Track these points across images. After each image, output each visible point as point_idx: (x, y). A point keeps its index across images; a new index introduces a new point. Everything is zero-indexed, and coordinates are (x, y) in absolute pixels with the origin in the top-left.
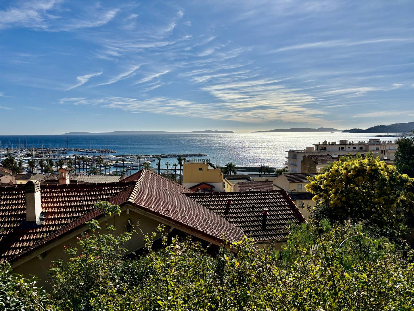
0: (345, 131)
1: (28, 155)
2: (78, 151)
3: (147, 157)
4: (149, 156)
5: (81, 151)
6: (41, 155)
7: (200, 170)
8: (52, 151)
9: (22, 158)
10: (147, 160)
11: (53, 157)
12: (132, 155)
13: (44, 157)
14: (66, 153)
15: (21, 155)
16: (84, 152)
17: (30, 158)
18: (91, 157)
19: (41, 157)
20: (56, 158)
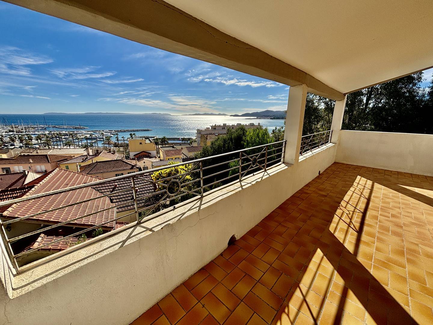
0: (231, 116)
1: (10, 131)
2: (57, 127)
3: (110, 132)
4: (112, 131)
5: (59, 128)
6: (22, 131)
7: (141, 143)
8: (32, 127)
9: (4, 133)
10: (111, 134)
11: (34, 132)
12: (100, 131)
13: (25, 133)
14: (45, 129)
15: (3, 131)
16: (61, 128)
17: (11, 133)
18: (67, 132)
19: (22, 132)
20: (36, 133)
